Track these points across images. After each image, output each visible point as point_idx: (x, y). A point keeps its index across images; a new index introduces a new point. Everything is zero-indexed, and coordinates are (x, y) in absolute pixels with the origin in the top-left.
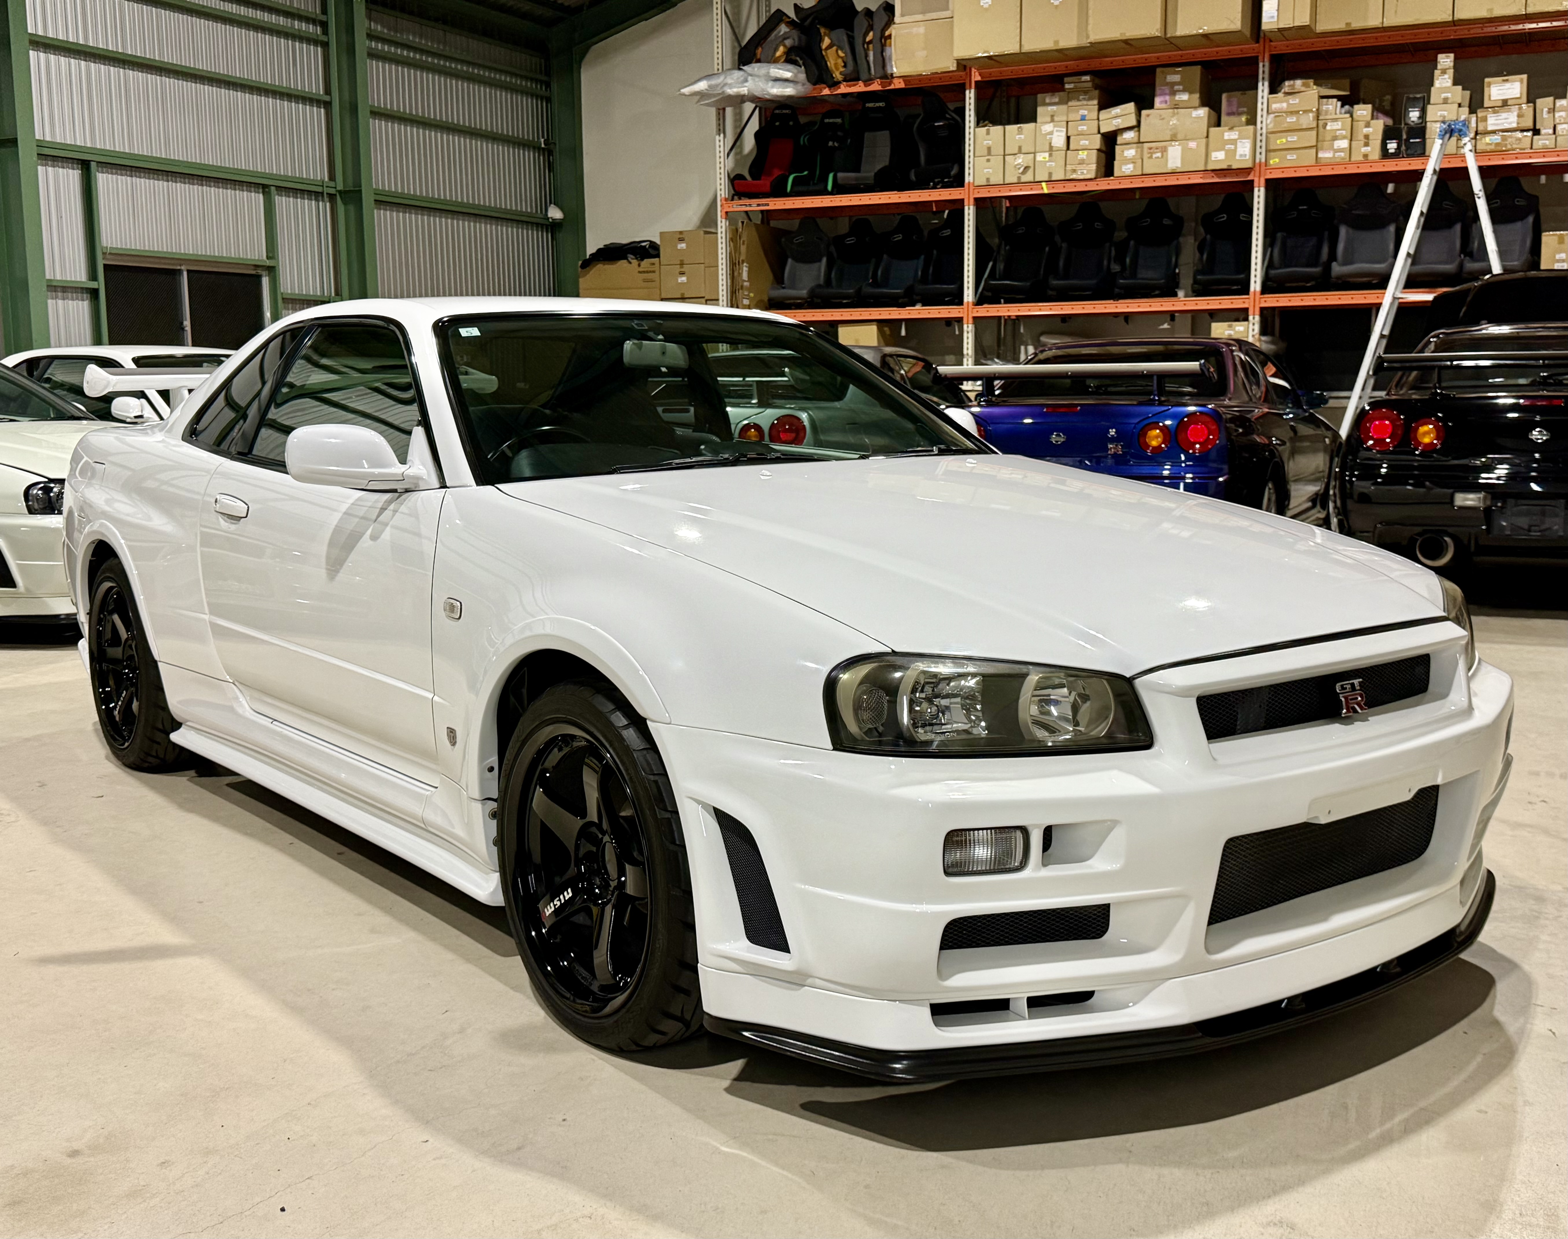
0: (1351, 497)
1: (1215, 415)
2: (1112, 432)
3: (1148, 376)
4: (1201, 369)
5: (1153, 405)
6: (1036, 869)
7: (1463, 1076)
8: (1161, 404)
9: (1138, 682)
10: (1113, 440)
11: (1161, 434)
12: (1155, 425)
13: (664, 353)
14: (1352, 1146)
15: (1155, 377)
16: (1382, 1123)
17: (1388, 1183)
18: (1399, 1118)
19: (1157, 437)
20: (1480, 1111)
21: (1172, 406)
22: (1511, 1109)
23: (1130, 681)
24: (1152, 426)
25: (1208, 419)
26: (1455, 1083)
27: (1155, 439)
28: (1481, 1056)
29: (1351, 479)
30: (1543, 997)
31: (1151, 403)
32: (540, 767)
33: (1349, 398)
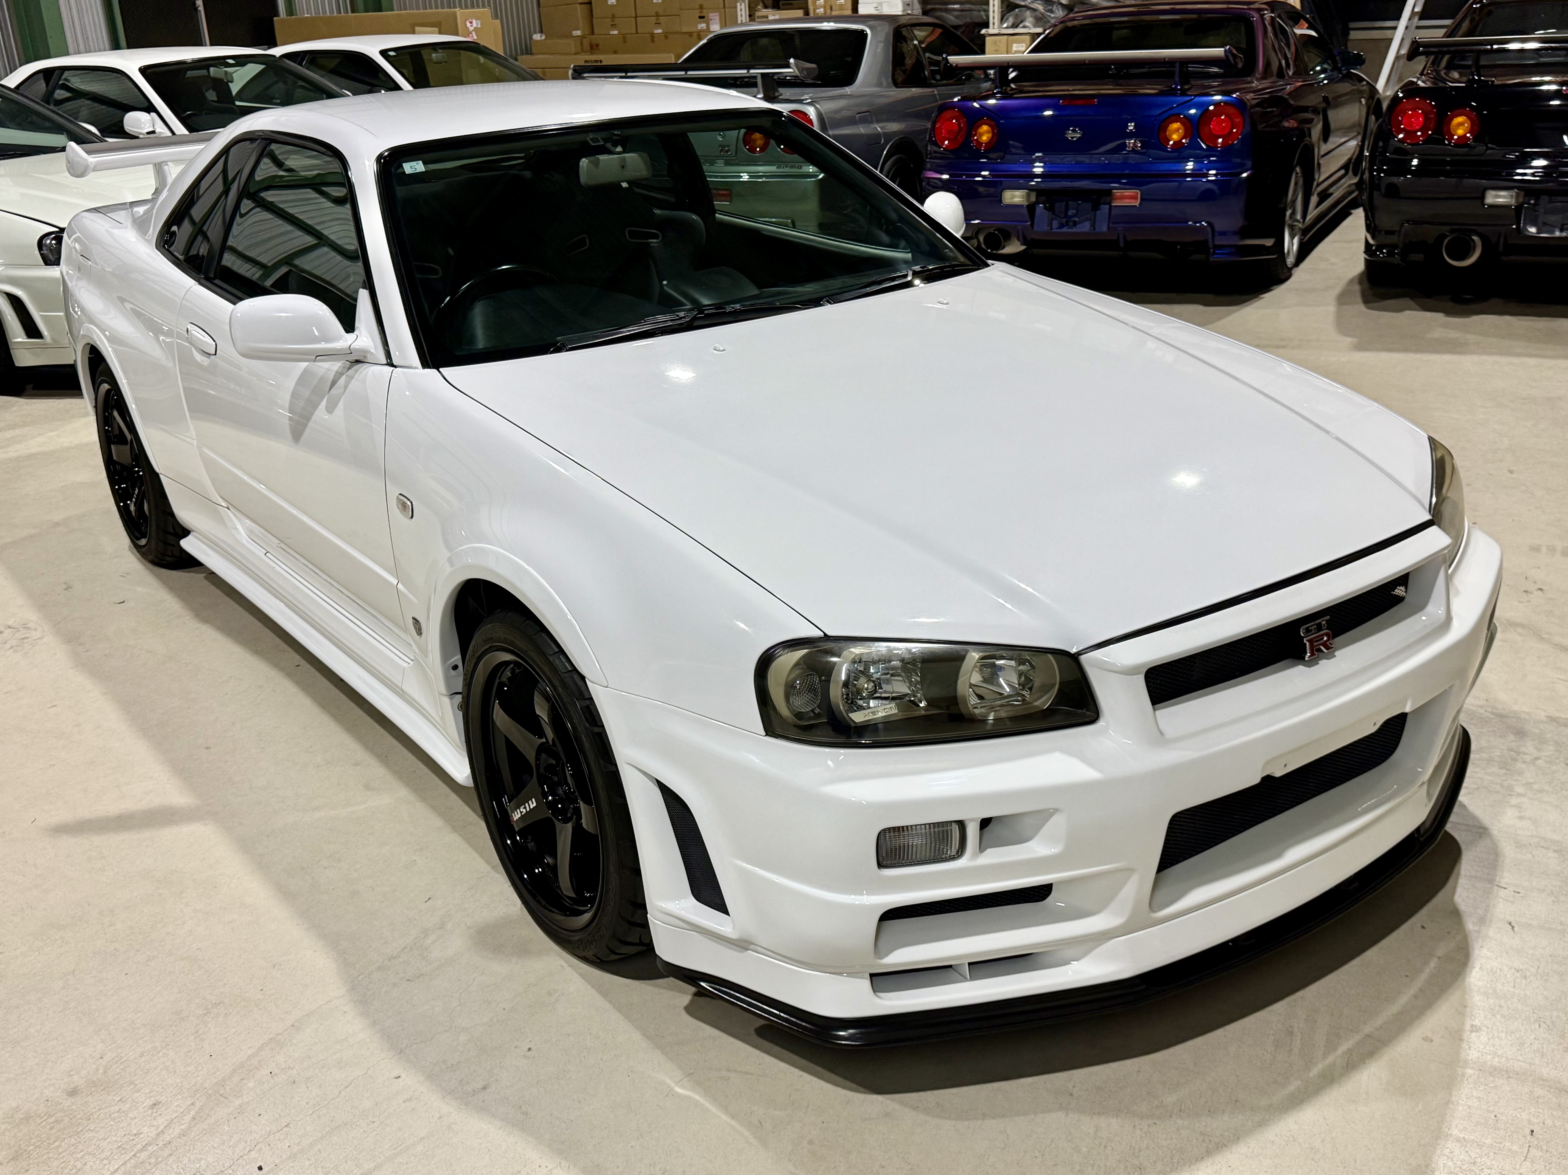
0: (1379, 189)
1: (1240, 104)
2: (1131, 126)
3: (1171, 62)
4: (1226, 56)
5: (1175, 95)
6: (975, 856)
7: (1413, 990)
8: (1184, 93)
9: (1083, 658)
10: (1131, 135)
11: (1181, 127)
12: (1175, 118)
13: (623, 167)
14: (1291, 1088)
15: (1177, 65)
16: (1325, 1055)
17: (1322, 1141)
18: (1344, 1047)
19: (1177, 130)
20: (1426, 1039)
21: (1195, 96)
22: (1456, 1036)
23: (1074, 659)
24: (1173, 118)
25: (1232, 110)
26: (1403, 1000)
27: (1175, 133)
28: (1435, 960)
29: (1379, 174)
30: (1506, 877)
31: (1172, 92)
32: (497, 681)
33: (1395, 28)
